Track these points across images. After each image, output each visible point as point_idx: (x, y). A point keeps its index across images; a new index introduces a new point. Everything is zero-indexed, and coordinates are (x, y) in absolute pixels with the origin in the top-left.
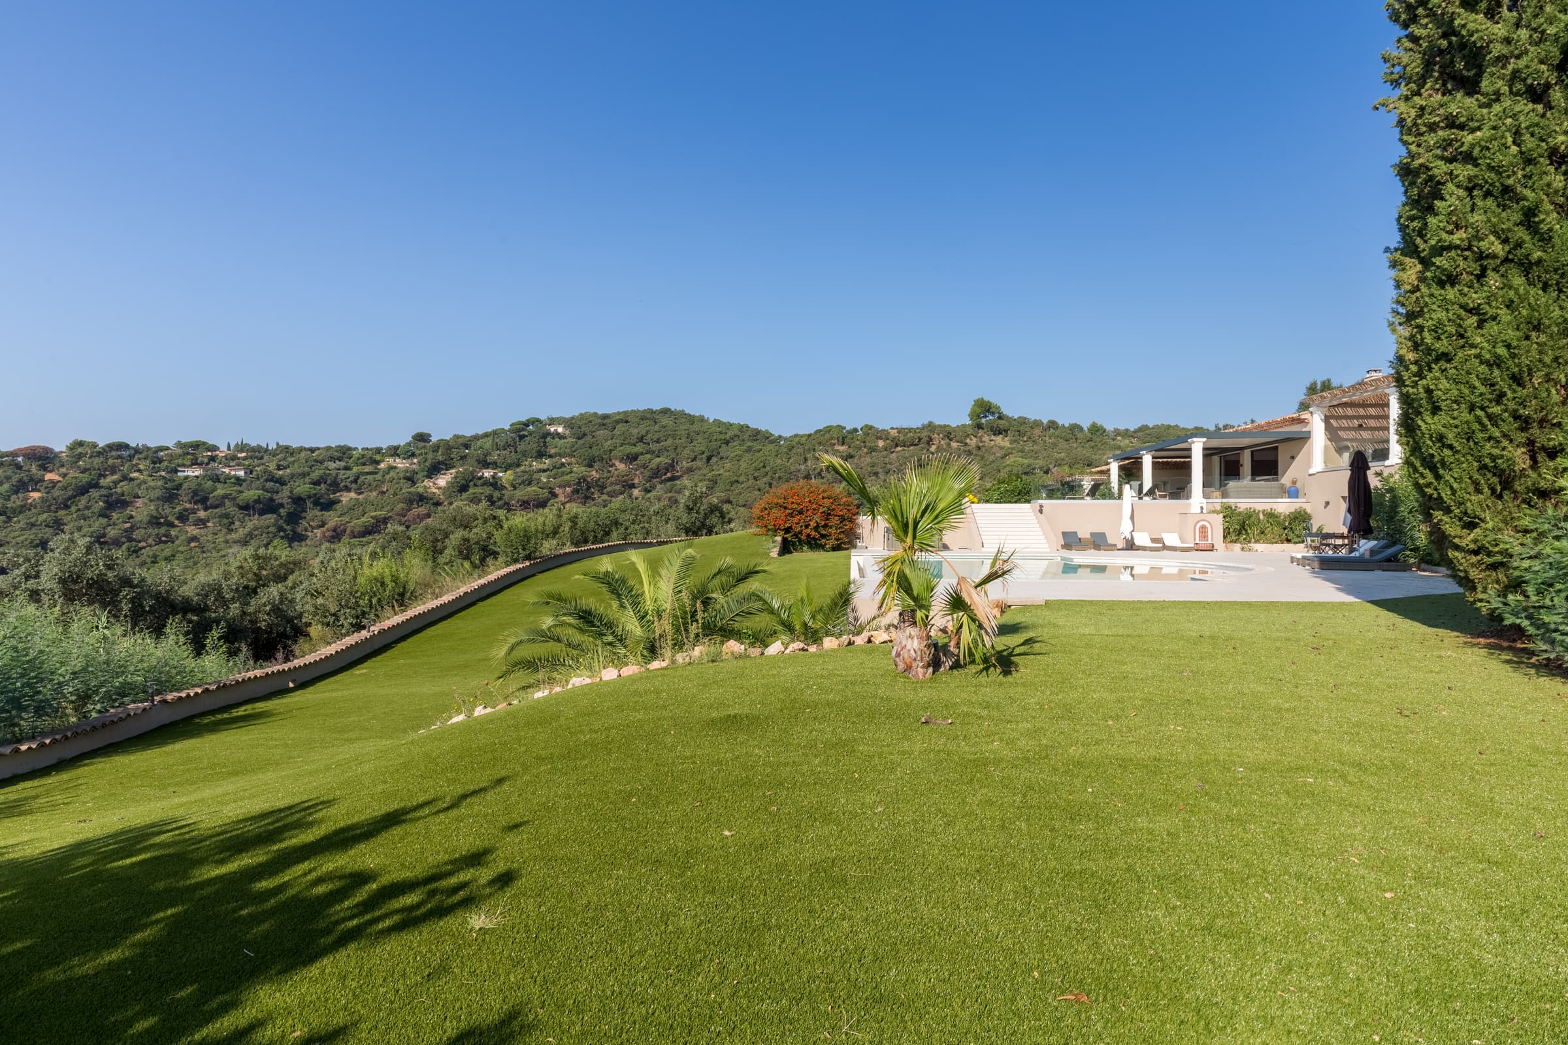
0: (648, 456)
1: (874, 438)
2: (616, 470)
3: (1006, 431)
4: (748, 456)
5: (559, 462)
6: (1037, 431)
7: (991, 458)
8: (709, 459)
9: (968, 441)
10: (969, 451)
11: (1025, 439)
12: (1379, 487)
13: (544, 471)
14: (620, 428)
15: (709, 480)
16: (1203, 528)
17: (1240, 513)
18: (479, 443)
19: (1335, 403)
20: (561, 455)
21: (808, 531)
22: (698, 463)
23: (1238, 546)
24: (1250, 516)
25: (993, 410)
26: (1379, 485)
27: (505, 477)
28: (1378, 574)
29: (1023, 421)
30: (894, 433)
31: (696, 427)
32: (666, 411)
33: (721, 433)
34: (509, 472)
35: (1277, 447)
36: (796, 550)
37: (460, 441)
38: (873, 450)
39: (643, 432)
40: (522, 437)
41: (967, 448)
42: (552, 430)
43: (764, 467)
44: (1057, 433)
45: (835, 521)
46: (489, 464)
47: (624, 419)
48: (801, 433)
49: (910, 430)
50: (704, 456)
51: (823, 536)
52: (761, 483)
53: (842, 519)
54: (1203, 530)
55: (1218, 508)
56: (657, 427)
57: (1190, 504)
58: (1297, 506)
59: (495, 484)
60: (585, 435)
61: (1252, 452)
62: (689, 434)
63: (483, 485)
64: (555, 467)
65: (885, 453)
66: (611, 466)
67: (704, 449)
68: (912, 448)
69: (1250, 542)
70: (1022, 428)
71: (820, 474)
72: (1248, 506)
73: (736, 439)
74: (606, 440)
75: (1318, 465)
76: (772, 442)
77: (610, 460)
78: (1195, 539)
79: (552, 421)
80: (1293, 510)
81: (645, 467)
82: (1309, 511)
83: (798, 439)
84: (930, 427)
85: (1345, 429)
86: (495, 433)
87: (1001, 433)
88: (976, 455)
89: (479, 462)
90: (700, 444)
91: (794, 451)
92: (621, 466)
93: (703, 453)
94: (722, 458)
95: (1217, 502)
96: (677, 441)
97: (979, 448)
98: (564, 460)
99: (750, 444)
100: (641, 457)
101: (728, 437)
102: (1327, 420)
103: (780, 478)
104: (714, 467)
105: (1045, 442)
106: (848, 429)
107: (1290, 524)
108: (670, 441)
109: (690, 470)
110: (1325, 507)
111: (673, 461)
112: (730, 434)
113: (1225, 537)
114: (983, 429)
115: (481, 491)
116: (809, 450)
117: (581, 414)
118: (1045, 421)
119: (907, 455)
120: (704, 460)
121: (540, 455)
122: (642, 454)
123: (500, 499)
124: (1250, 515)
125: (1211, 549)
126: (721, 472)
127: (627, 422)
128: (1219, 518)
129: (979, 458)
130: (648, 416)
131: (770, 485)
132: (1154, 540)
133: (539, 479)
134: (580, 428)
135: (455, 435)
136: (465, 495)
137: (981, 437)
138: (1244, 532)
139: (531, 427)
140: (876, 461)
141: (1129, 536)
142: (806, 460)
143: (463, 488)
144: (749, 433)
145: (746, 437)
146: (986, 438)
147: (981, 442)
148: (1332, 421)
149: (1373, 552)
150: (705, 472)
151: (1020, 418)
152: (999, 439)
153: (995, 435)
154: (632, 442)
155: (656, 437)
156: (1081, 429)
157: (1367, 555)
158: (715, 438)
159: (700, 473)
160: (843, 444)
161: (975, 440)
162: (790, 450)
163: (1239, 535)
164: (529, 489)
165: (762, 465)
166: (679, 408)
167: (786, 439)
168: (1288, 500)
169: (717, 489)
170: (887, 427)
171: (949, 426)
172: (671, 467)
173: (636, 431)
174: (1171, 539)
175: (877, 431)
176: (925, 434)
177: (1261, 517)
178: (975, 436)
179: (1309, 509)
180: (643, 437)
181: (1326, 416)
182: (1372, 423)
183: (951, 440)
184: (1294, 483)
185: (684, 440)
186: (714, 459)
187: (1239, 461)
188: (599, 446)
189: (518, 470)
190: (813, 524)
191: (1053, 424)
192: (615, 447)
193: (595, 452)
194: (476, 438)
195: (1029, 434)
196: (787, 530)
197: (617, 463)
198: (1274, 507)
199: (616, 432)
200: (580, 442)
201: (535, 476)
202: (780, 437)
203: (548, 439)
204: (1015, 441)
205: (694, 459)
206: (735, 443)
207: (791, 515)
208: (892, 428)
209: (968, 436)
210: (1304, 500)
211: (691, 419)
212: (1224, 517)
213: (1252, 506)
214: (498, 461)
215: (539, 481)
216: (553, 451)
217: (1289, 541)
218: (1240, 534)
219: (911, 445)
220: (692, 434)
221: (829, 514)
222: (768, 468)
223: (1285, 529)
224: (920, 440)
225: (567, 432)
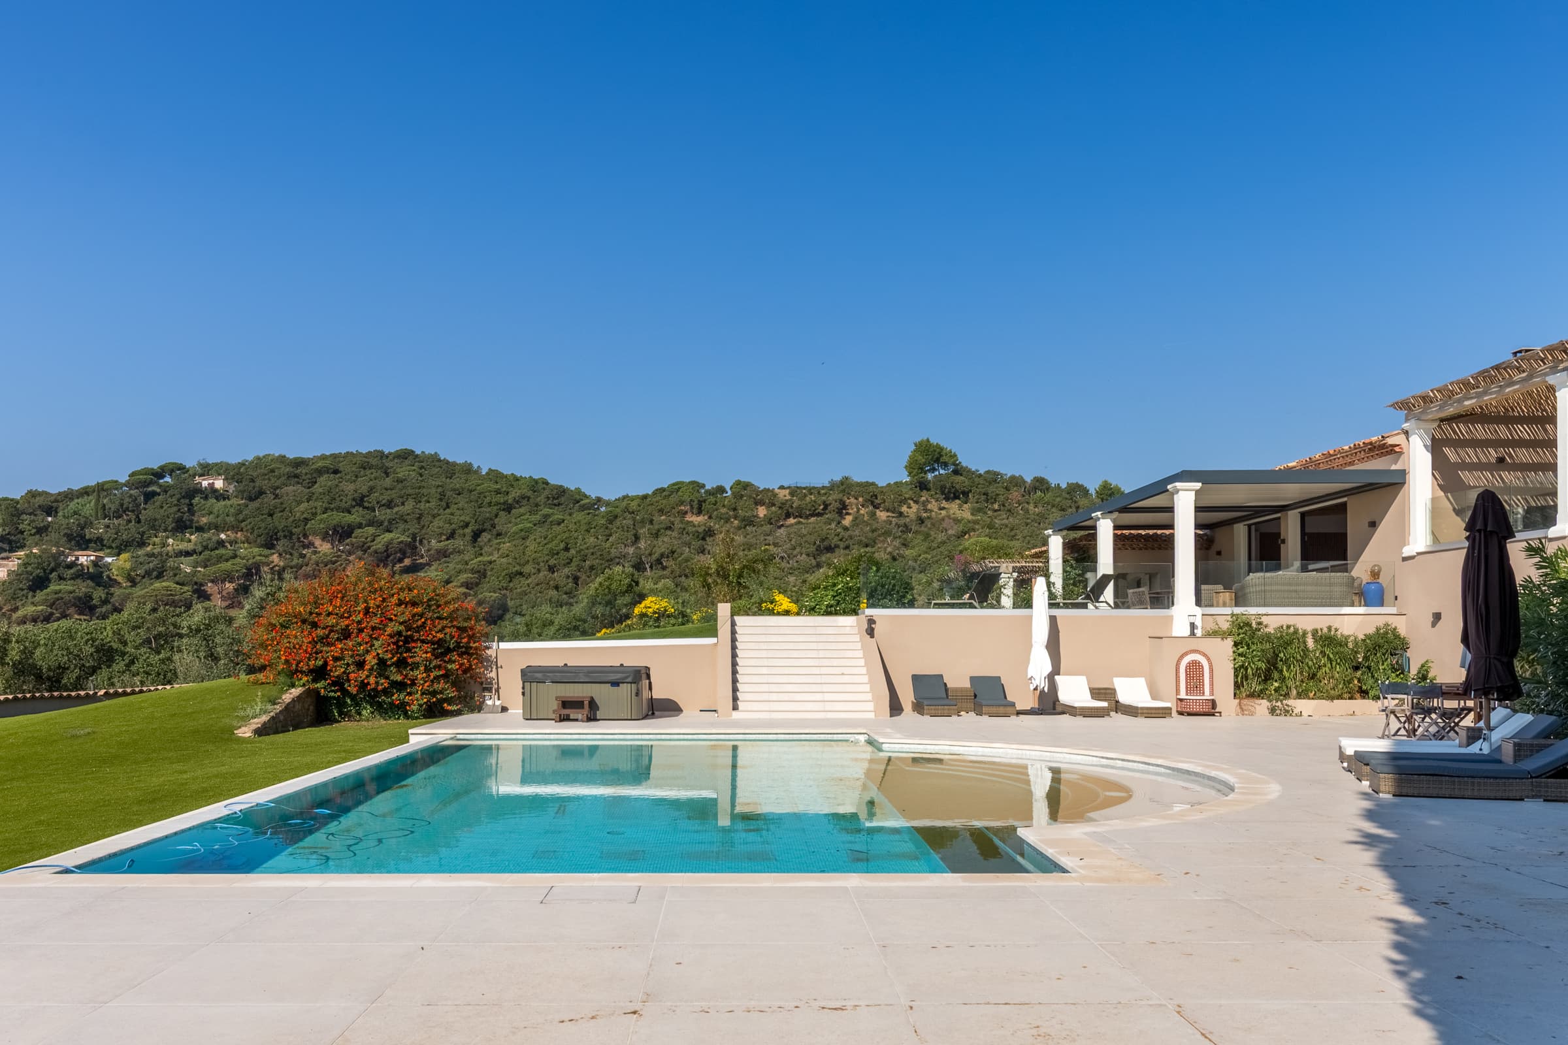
0: (371, 530)
1: (751, 502)
2: (315, 553)
3: (966, 494)
4: (541, 531)
5: (215, 539)
6: (1015, 494)
7: (941, 537)
8: (476, 535)
9: (904, 509)
10: (905, 525)
11: (996, 506)
12: (1536, 580)
13: (188, 554)
14: (324, 481)
15: (473, 571)
16: (1194, 668)
17: (1268, 635)
18: (73, 505)
19: (1451, 411)
20: (218, 528)
21: (363, 674)
22: (458, 543)
23: (1263, 705)
24: (1289, 643)
25: (944, 459)
26: (1536, 576)
27: (116, 563)
28: (1533, 808)
29: (993, 478)
30: (784, 495)
31: (457, 483)
32: (405, 455)
33: (498, 492)
34: (124, 556)
35: (1344, 505)
36: (344, 715)
37: (39, 501)
38: (749, 522)
39: (364, 490)
40: (149, 496)
41: (902, 521)
42: (205, 484)
43: (567, 549)
44: (1049, 496)
45: (421, 653)
46: (90, 541)
47: (332, 467)
48: (632, 493)
49: (811, 490)
50: (468, 531)
51: (400, 686)
52: (561, 576)
53: (442, 649)
54: (1194, 670)
55: (1225, 626)
56: (388, 482)
57: (1171, 618)
58: (1380, 621)
59: (97, 576)
60: (261, 493)
61: (1303, 515)
62: (443, 494)
63: (74, 578)
64: (206, 548)
65: (767, 528)
66: (305, 546)
67: (467, 519)
68: (813, 519)
69: (1287, 696)
70: (992, 489)
71: (659, 561)
72: (1285, 621)
73: (525, 502)
74: (299, 503)
75: (1419, 539)
76: (583, 508)
77: (305, 536)
78: (1178, 691)
79: (207, 470)
80: (1371, 630)
81: (364, 548)
82: (1402, 632)
83: (624, 503)
84: (845, 486)
85: (1471, 467)
86: (102, 489)
87: (956, 497)
88: (916, 532)
89: (70, 537)
90: (462, 511)
91: (618, 522)
92: (324, 547)
93: (467, 525)
94: (499, 535)
95: (1225, 613)
96: (422, 506)
97: (921, 521)
98: (223, 536)
99: (546, 511)
100: (358, 532)
101: (510, 500)
102: (1436, 447)
103: (592, 568)
104: (486, 549)
105: (1027, 511)
106: (708, 487)
107: (1366, 658)
108: (409, 505)
109: (443, 554)
110: (1434, 625)
111: (414, 539)
112: (515, 494)
113: (1237, 686)
114: (928, 490)
115: (71, 588)
116: (643, 521)
117: (258, 458)
118: (1028, 479)
119: (804, 531)
120: (468, 538)
121: (181, 527)
122: (360, 526)
123: (105, 602)
124: (1289, 639)
125: (1211, 710)
126: (495, 557)
127: (336, 472)
128: (1226, 647)
129: (921, 537)
130: (374, 462)
131: (576, 579)
132: (1096, 693)
133: (178, 568)
134: (253, 481)
135: (30, 492)
136: (40, 595)
137: (924, 504)
138: (1276, 675)
139: (168, 479)
140: (753, 541)
141: (1044, 685)
142: (637, 538)
143: (39, 583)
144: (546, 493)
145: (541, 499)
146: (933, 505)
147: (926, 510)
148: (1446, 450)
149: (1523, 748)
150: (467, 558)
151: (988, 472)
152: (954, 507)
153: (947, 499)
154: (343, 505)
155: (385, 498)
156: (1085, 492)
157: (1508, 750)
158: (487, 500)
159: (457, 558)
160: (700, 512)
161: (915, 507)
162: (611, 522)
163: (1266, 680)
164: (157, 585)
165: (562, 545)
166: (429, 451)
167: (608, 504)
168: (1361, 610)
169: (486, 586)
170: (773, 485)
171: (873, 484)
172: (410, 548)
173: (352, 487)
174: (1132, 691)
175: (758, 492)
176: (834, 496)
177: (1310, 643)
178: (916, 502)
179: (1402, 626)
180: (362, 498)
181: (1433, 439)
182: (1523, 455)
183: (876, 507)
184: (1375, 574)
185: (433, 504)
186: (485, 536)
187: (1279, 534)
188: (286, 513)
189: (140, 552)
190: (371, 660)
191: (1040, 484)
192: (315, 514)
193: (279, 522)
194: (69, 496)
195: (1001, 498)
196: (320, 673)
197: (317, 542)
198: (1335, 625)
199: (317, 488)
200: (256, 504)
201: (170, 563)
202: (599, 500)
203: (196, 500)
204: (979, 510)
205: (451, 536)
206: (522, 510)
207: (324, 640)
208: (782, 487)
209: (904, 501)
210: (1393, 610)
211: (450, 469)
212: (1236, 644)
213: (1291, 621)
214: (105, 537)
215: (177, 571)
216: (204, 520)
217: (1364, 694)
218: (1267, 678)
219: (812, 515)
220: (449, 493)
221: (408, 640)
222: (573, 552)
223: (1356, 668)
224: (826, 506)
225: (231, 489)
